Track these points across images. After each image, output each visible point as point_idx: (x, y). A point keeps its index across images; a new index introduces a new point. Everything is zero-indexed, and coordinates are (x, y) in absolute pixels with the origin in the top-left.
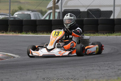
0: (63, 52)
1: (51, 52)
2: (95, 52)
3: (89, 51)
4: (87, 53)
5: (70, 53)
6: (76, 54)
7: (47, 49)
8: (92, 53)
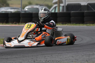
0: (32, 43)
1: (21, 43)
2: (65, 43)
3: (58, 42)
4: (57, 43)
5: (38, 44)
6: (44, 45)
7: (18, 41)
8: (63, 43)
